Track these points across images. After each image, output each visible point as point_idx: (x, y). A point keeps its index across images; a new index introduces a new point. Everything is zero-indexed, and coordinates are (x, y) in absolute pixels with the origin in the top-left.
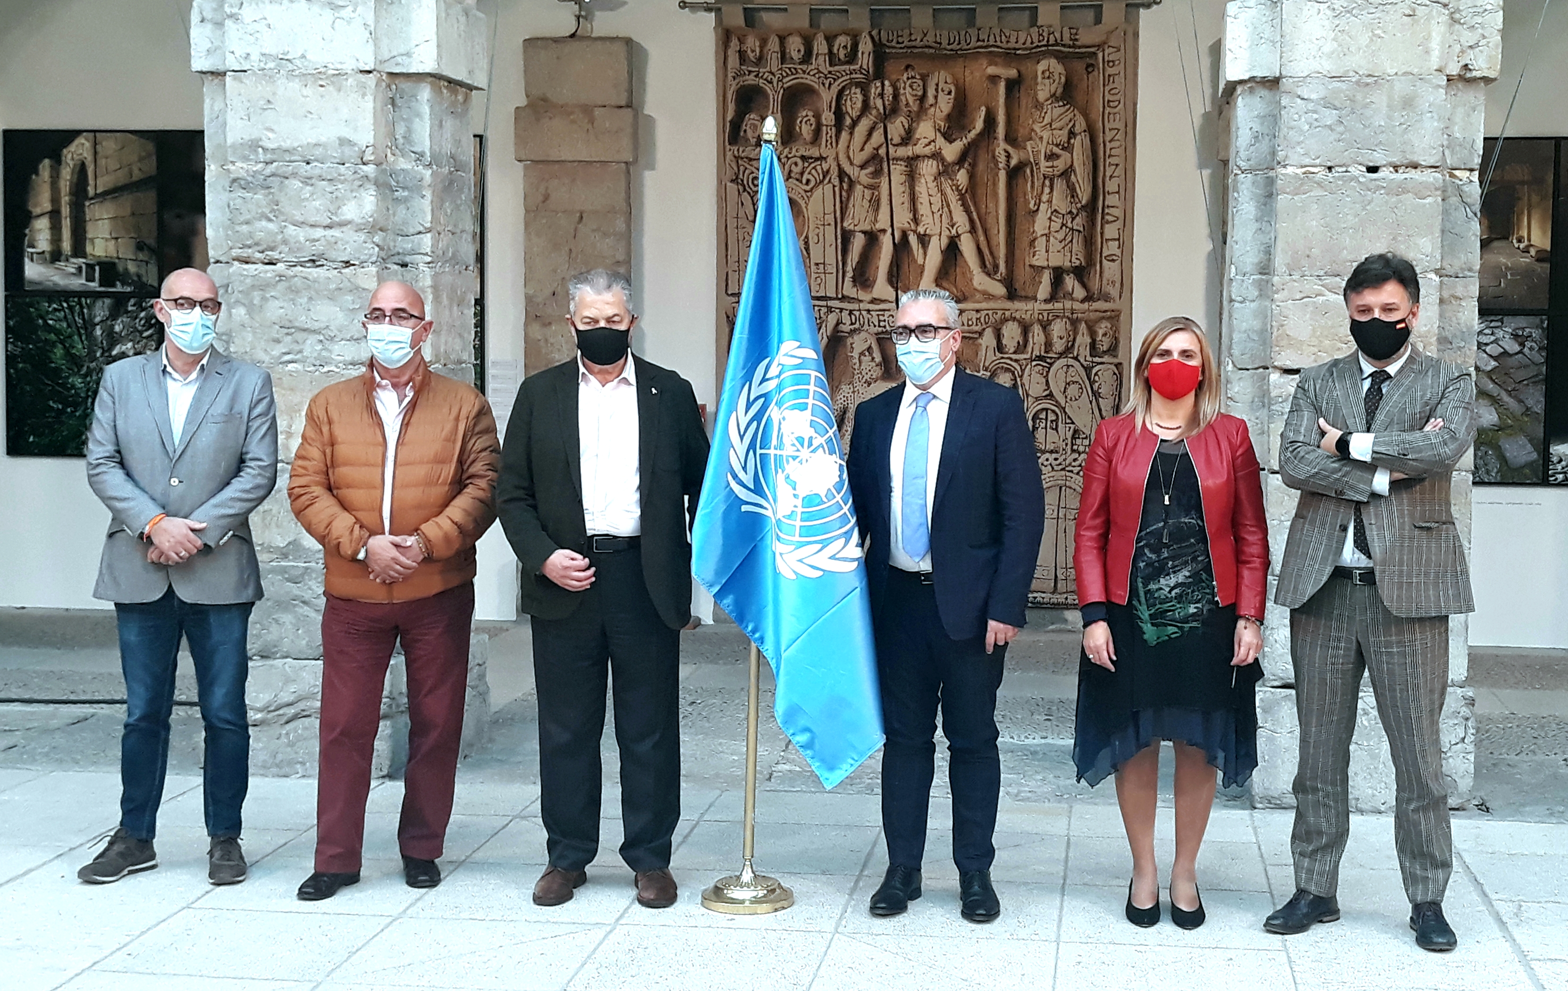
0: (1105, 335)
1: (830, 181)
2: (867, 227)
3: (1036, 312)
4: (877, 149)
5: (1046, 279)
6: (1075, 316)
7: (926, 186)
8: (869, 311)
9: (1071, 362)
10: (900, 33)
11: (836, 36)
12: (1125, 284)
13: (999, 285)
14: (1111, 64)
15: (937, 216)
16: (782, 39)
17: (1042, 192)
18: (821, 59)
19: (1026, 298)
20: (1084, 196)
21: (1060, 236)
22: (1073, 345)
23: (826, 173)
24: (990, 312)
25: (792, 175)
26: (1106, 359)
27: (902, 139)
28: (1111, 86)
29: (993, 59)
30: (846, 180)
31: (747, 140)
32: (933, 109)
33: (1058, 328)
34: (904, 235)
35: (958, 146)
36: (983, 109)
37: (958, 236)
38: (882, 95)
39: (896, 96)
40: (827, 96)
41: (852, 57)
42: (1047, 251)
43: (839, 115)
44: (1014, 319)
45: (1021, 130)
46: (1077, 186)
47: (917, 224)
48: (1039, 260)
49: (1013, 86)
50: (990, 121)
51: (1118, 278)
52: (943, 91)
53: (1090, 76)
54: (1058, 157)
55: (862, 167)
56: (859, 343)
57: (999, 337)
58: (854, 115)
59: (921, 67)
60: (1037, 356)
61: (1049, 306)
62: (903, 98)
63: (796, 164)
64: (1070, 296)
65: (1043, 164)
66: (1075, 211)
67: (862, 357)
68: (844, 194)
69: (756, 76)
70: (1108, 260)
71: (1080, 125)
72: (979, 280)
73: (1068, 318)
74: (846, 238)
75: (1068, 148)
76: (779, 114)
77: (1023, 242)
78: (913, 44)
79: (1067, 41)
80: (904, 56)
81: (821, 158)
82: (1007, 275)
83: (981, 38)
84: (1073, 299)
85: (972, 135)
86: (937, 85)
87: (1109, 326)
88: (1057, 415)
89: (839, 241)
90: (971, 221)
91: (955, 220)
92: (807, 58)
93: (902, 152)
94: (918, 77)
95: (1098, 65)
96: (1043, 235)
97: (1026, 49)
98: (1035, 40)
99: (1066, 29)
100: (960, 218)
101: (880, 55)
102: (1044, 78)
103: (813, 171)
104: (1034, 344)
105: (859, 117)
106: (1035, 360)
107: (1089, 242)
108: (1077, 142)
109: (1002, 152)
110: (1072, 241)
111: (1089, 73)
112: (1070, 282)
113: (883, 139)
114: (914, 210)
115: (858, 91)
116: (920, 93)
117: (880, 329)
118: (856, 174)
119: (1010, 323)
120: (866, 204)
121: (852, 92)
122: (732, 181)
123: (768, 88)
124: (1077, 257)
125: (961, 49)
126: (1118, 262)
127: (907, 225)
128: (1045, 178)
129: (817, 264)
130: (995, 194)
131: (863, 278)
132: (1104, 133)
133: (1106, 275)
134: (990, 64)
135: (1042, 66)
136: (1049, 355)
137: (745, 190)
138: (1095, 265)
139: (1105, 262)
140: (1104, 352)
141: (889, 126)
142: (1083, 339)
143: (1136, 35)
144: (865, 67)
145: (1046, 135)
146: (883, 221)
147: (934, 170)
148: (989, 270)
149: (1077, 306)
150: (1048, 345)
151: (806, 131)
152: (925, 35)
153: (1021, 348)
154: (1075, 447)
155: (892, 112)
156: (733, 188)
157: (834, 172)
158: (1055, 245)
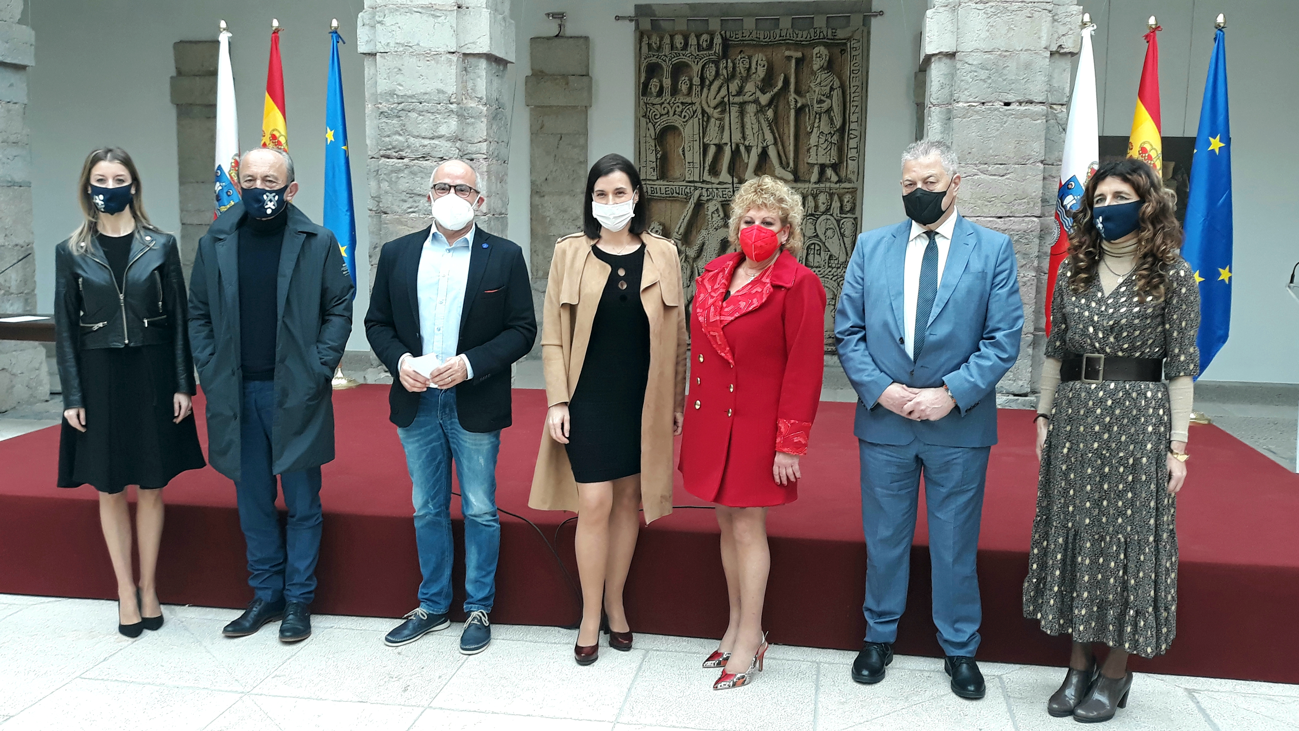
0: (848, 202)
1: (697, 117)
2: (717, 142)
3: (810, 189)
4: (723, 98)
5: (816, 170)
6: (831, 191)
7: (750, 118)
8: (717, 189)
9: (829, 217)
10: (737, 33)
11: (701, 35)
12: (860, 173)
13: (790, 174)
14: (855, 49)
15: (756, 135)
16: (672, 37)
17: (814, 122)
18: (693, 48)
19: (805, 181)
20: (838, 124)
21: (825, 146)
22: (830, 208)
25: (676, 112)
26: (849, 215)
27: (738, 93)
28: (854, 62)
29: (788, 46)
30: (706, 115)
31: (651, 93)
32: (755, 75)
33: (822, 198)
34: (738, 146)
35: (768, 96)
36: (783, 75)
37: (768, 146)
38: (726, 68)
39: (734, 68)
40: (696, 68)
41: (710, 46)
42: (817, 155)
43: (703, 79)
45: (804, 87)
46: (834, 118)
47: (745, 140)
48: (812, 160)
49: (799, 62)
50: (786, 82)
51: (856, 170)
52: (760, 65)
53: (843, 56)
54: (824, 102)
55: (715, 108)
56: (712, 207)
58: (711, 79)
59: (749, 51)
60: (810, 214)
61: (817, 186)
62: (738, 69)
63: (678, 107)
64: (829, 180)
65: (816, 106)
66: (833, 132)
67: (713, 215)
68: (705, 123)
69: (657, 57)
70: (851, 160)
71: (837, 83)
72: (779, 171)
73: (827, 192)
74: (705, 148)
75: (830, 97)
76: (670, 78)
77: (803, 150)
78: (744, 39)
79: (830, 37)
80: (738, 46)
81: (692, 104)
82: (794, 168)
83: (782, 35)
84: (830, 182)
85: (776, 90)
86: (757, 62)
87: (851, 197)
88: (820, 247)
89: (701, 150)
90: (775, 139)
91: (766, 137)
92: (686, 46)
93: (738, 99)
94: (747, 57)
95: (847, 49)
96: (814, 146)
97: (807, 41)
98: (812, 36)
99: (830, 31)
100: (769, 137)
101: (726, 44)
102: (817, 57)
103: (688, 111)
104: (809, 207)
105: (714, 80)
106: (809, 216)
107: (840, 151)
108: (835, 93)
109: (793, 100)
110: (831, 149)
111: (842, 54)
112: (829, 172)
113: (727, 93)
114: (743, 132)
115: (713, 65)
116: (748, 66)
117: (723, 199)
118: (711, 112)
120: (717, 128)
121: (711, 65)
122: (643, 116)
123: (663, 64)
124: (834, 159)
125: (770, 41)
126: (857, 161)
127: (739, 141)
128: (816, 114)
129: (689, 163)
130: (789, 123)
131: (714, 170)
132: (850, 88)
133: (850, 168)
134: (787, 50)
135: (816, 50)
136: (817, 213)
137: (650, 122)
139: (849, 161)
140: (848, 212)
141: (730, 85)
142: (836, 204)
143: (869, 33)
144: (717, 52)
145: (817, 89)
146: (726, 139)
147: (755, 110)
149: (833, 185)
150: (816, 207)
151: (684, 88)
152: (751, 34)
154: (830, 265)
155: (732, 77)
156: (643, 121)
157: (699, 111)
158: (821, 151)
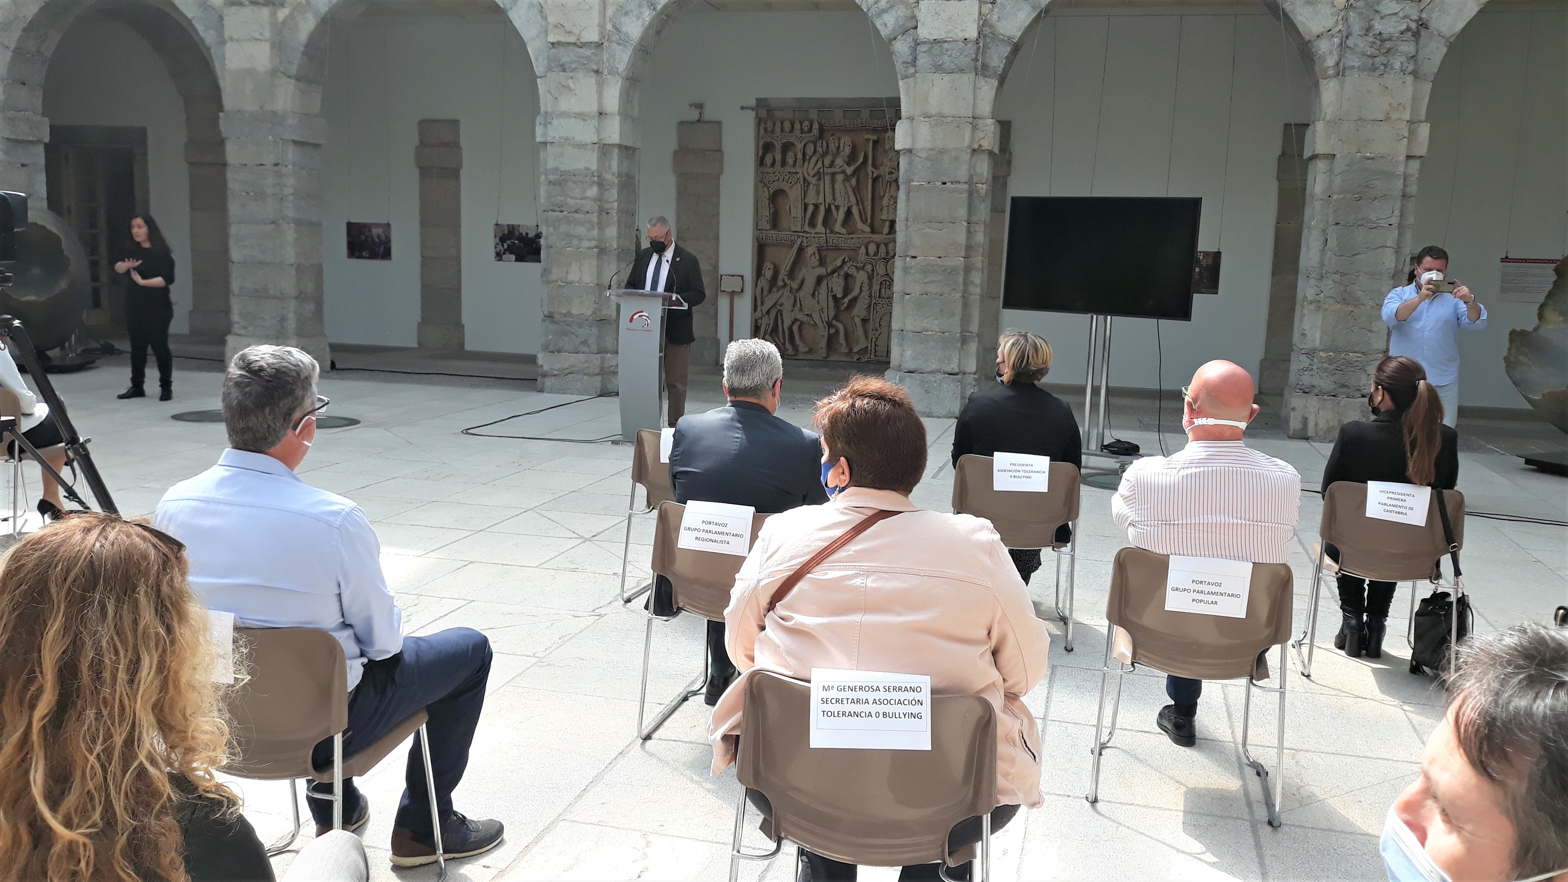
2: (814, 202)
3: (883, 238)
4: (819, 169)
5: (887, 224)
7: (839, 185)
10: (830, 121)
11: (804, 121)
13: (869, 227)
15: (843, 198)
16: (782, 123)
17: (887, 188)
18: (797, 132)
19: (880, 232)
21: (893, 207)
23: (798, 179)
25: (784, 180)
27: (830, 165)
29: (867, 131)
30: (806, 182)
31: (766, 165)
32: (842, 153)
33: (892, 246)
34: (830, 206)
35: (852, 168)
36: (863, 153)
37: (852, 206)
38: (822, 147)
39: (827, 147)
40: (800, 146)
41: (810, 130)
42: (888, 213)
45: (879, 162)
47: (835, 201)
48: (884, 217)
49: (875, 143)
50: (866, 158)
52: (846, 145)
54: (893, 172)
56: (810, 251)
57: (868, 249)
58: (811, 154)
62: (830, 148)
63: (786, 175)
65: (887, 176)
67: (811, 258)
68: (805, 188)
69: (771, 138)
72: (860, 225)
74: (806, 206)
75: (898, 169)
76: (780, 154)
77: (878, 209)
78: (835, 125)
80: (830, 130)
83: (863, 123)
85: (858, 164)
86: (845, 142)
88: (891, 282)
90: (857, 199)
91: (850, 199)
92: (792, 130)
93: (830, 170)
94: (836, 139)
96: (886, 206)
97: (881, 127)
100: (853, 199)
101: (822, 129)
102: (888, 140)
103: (793, 178)
104: (882, 252)
105: (812, 156)
106: (883, 259)
109: (871, 171)
113: (821, 165)
114: (834, 195)
115: (812, 145)
116: (837, 146)
117: (818, 245)
118: (810, 180)
119: (873, 243)
120: (814, 192)
121: (810, 145)
122: (760, 182)
123: (775, 143)
125: (854, 127)
127: (831, 201)
128: (888, 182)
134: (866, 134)
135: (887, 134)
136: (888, 257)
137: (765, 186)
141: (825, 160)
145: (889, 164)
147: (842, 178)
148: (864, 221)
150: (887, 253)
151: (790, 161)
152: (840, 121)
153: (876, 254)
155: (825, 154)
156: (760, 185)
157: (802, 179)
158: (892, 210)
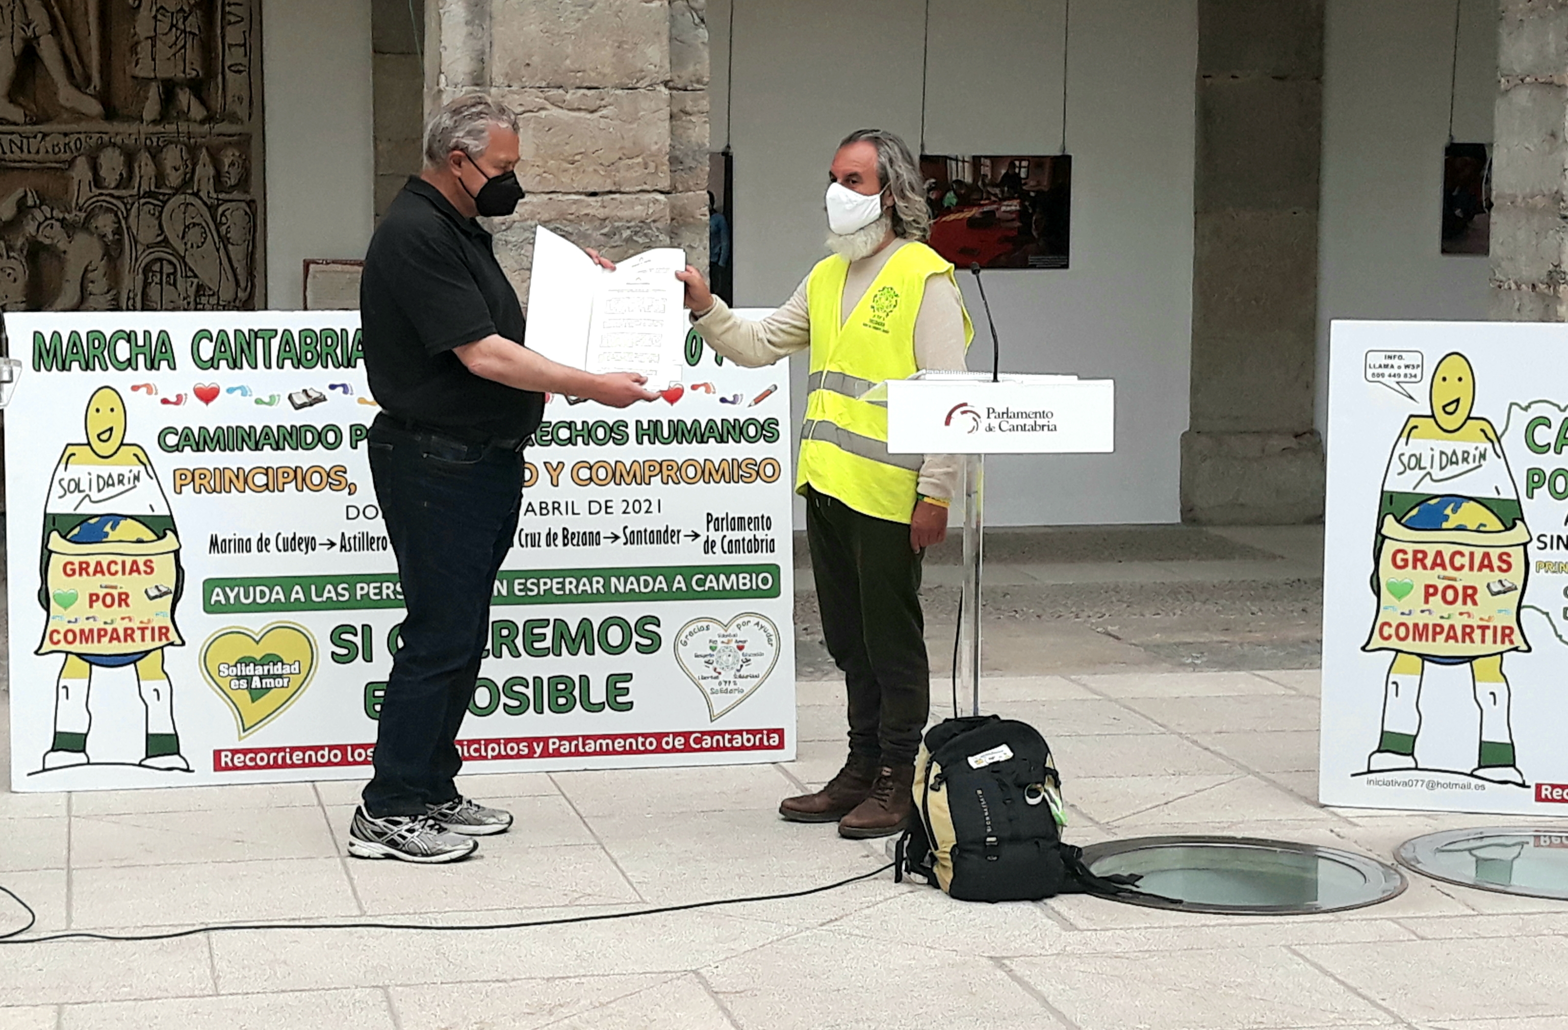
5: (154, 92)
9: (190, 199)
12: (255, 101)
19: (129, 119)
21: (170, 39)
22: (191, 179)
24: (82, 137)
26: (235, 195)
33: (172, 157)
37: (37, 38)
42: (154, 59)
44: (114, 145)
48: (143, 71)
51: (245, 95)
57: (95, 168)
60: (145, 193)
64: (184, 115)
70: (235, 72)
72: (66, 94)
73: (184, 143)
82: (102, 89)
84: (188, 120)
87: (237, 154)
88: (175, 266)
90: (53, 19)
91: (31, 17)
96: (147, 38)
100: (39, 17)
104: (141, 177)
106: (144, 197)
107: (207, 49)
110: (184, 47)
112: (184, 97)
119: (110, 149)
124: (194, 68)
126: (245, 73)
133: (232, 89)
136: (161, 191)
138: (217, 77)
139: (229, 74)
142: (204, 171)
148: (80, 83)
150: (160, 178)
153: (125, 182)
158: (163, 51)
